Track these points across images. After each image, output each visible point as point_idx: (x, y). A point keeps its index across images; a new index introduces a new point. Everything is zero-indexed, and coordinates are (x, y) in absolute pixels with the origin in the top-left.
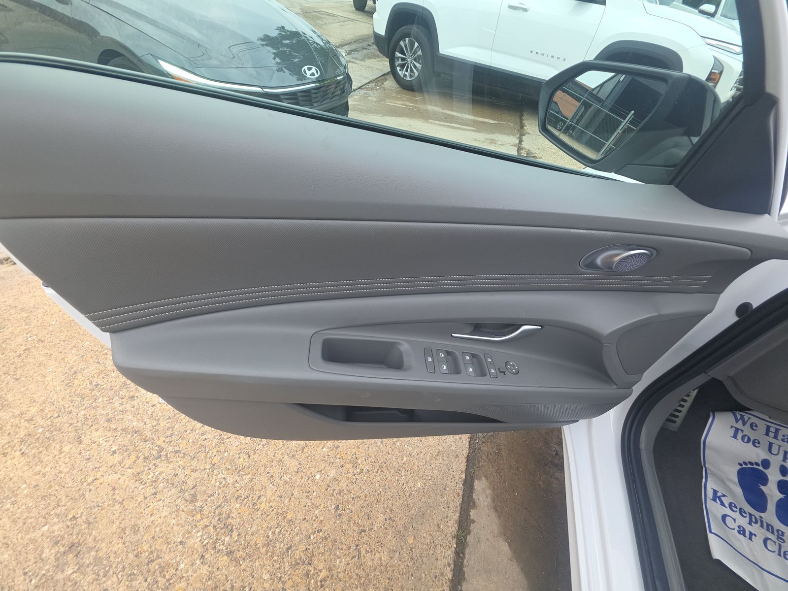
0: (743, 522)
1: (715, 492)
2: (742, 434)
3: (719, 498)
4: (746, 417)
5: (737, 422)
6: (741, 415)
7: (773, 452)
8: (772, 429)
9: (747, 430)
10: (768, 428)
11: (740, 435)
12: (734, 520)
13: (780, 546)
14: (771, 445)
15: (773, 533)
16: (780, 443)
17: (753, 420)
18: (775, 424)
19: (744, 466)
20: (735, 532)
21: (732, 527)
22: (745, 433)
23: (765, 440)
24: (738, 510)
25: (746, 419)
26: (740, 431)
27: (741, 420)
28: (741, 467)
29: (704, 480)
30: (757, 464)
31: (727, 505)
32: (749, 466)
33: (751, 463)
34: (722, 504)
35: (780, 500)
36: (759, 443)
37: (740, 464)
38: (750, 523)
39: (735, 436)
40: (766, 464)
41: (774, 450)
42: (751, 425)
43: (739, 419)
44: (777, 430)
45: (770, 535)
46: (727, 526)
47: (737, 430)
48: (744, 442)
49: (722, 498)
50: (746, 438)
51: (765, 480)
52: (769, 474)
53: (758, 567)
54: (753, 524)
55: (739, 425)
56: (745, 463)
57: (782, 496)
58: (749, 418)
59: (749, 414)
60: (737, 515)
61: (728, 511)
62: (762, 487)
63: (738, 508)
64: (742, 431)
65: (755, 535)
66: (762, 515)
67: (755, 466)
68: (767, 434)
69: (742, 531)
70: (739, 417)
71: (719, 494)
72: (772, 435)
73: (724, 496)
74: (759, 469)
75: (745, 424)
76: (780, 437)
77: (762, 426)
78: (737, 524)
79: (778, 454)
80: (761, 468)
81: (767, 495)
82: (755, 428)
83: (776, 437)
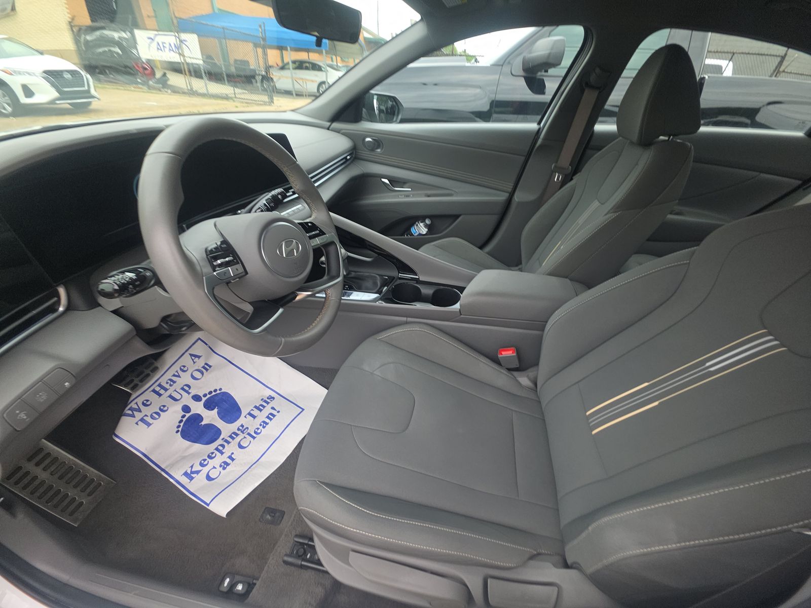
0: (219, 459)
1: (186, 474)
2: (149, 417)
3: (192, 472)
4: (133, 405)
5: (134, 417)
6: (129, 409)
7: (178, 398)
8: (158, 389)
9: (146, 411)
10: (154, 391)
11: (149, 419)
12: (214, 468)
13: (249, 434)
14: (171, 397)
15: (237, 435)
16: (172, 389)
17: (140, 401)
18: (153, 384)
19: (180, 429)
20: (223, 472)
21: (219, 472)
22: (149, 415)
23: (165, 399)
24: (208, 459)
25: (136, 407)
26: (145, 418)
27: (134, 412)
28: (179, 433)
29: (171, 480)
30: (184, 416)
31: (200, 468)
32: (182, 424)
33: (181, 421)
34: (198, 472)
35: (218, 413)
36: (164, 406)
37: (177, 432)
38: (222, 453)
39: (149, 425)
40: (186, 409)
41: (177, 396)
42: (144, 404)
43: (132, 413)
44: (160, 385)
45: (238, 439)
46: (216, 478)
47: (142, 420)
48: (157, 419)
49: (193, 470)
50: (154, 415)
51: (198, 418)
52: (195, 411)
53: (254, 466)
54: (224, 451)
55: (138, 416)
56: (179, 427)
57: (216, 410)
58: (136, 403)
59: (132, 401)
60: (212, 463)
61: (205, 470)
62: (203, 423)
63: (207, 458)
64: (146, 416)
65: (233, 453)
66: (222, 437)
67: (184, 419)
68: (160, 395)
69: (225, 465)
70: (130, 412)
71: (189, 472)
72: (162, 392)
73: (192, 467)
74: (188, 418)
75: (141, 410)
76: (167, 386)
77: (150, 395)
78: (217, 466)
79: (181, 395)
80: (188, 415)
81: (210, 423)
82: (148, 403)
83: (166, 390)
